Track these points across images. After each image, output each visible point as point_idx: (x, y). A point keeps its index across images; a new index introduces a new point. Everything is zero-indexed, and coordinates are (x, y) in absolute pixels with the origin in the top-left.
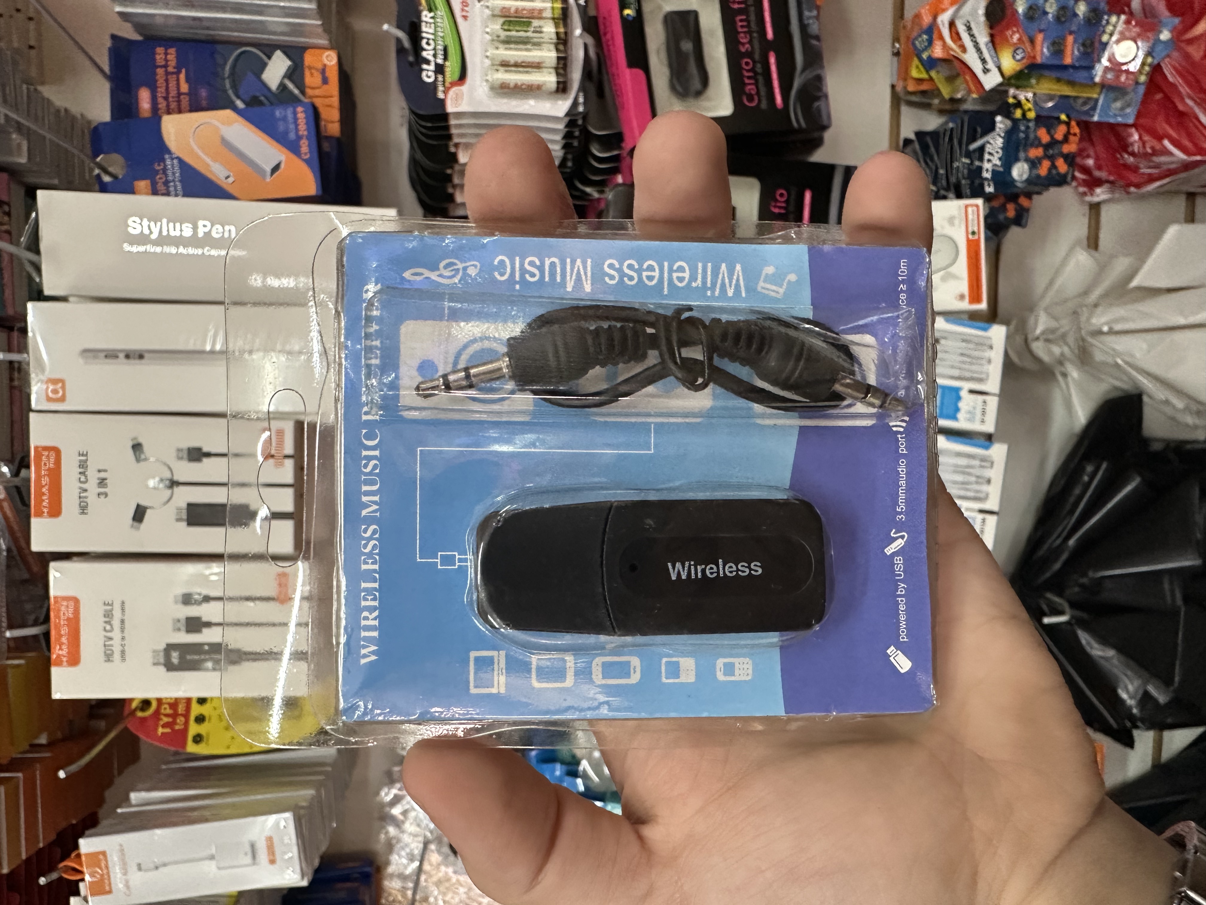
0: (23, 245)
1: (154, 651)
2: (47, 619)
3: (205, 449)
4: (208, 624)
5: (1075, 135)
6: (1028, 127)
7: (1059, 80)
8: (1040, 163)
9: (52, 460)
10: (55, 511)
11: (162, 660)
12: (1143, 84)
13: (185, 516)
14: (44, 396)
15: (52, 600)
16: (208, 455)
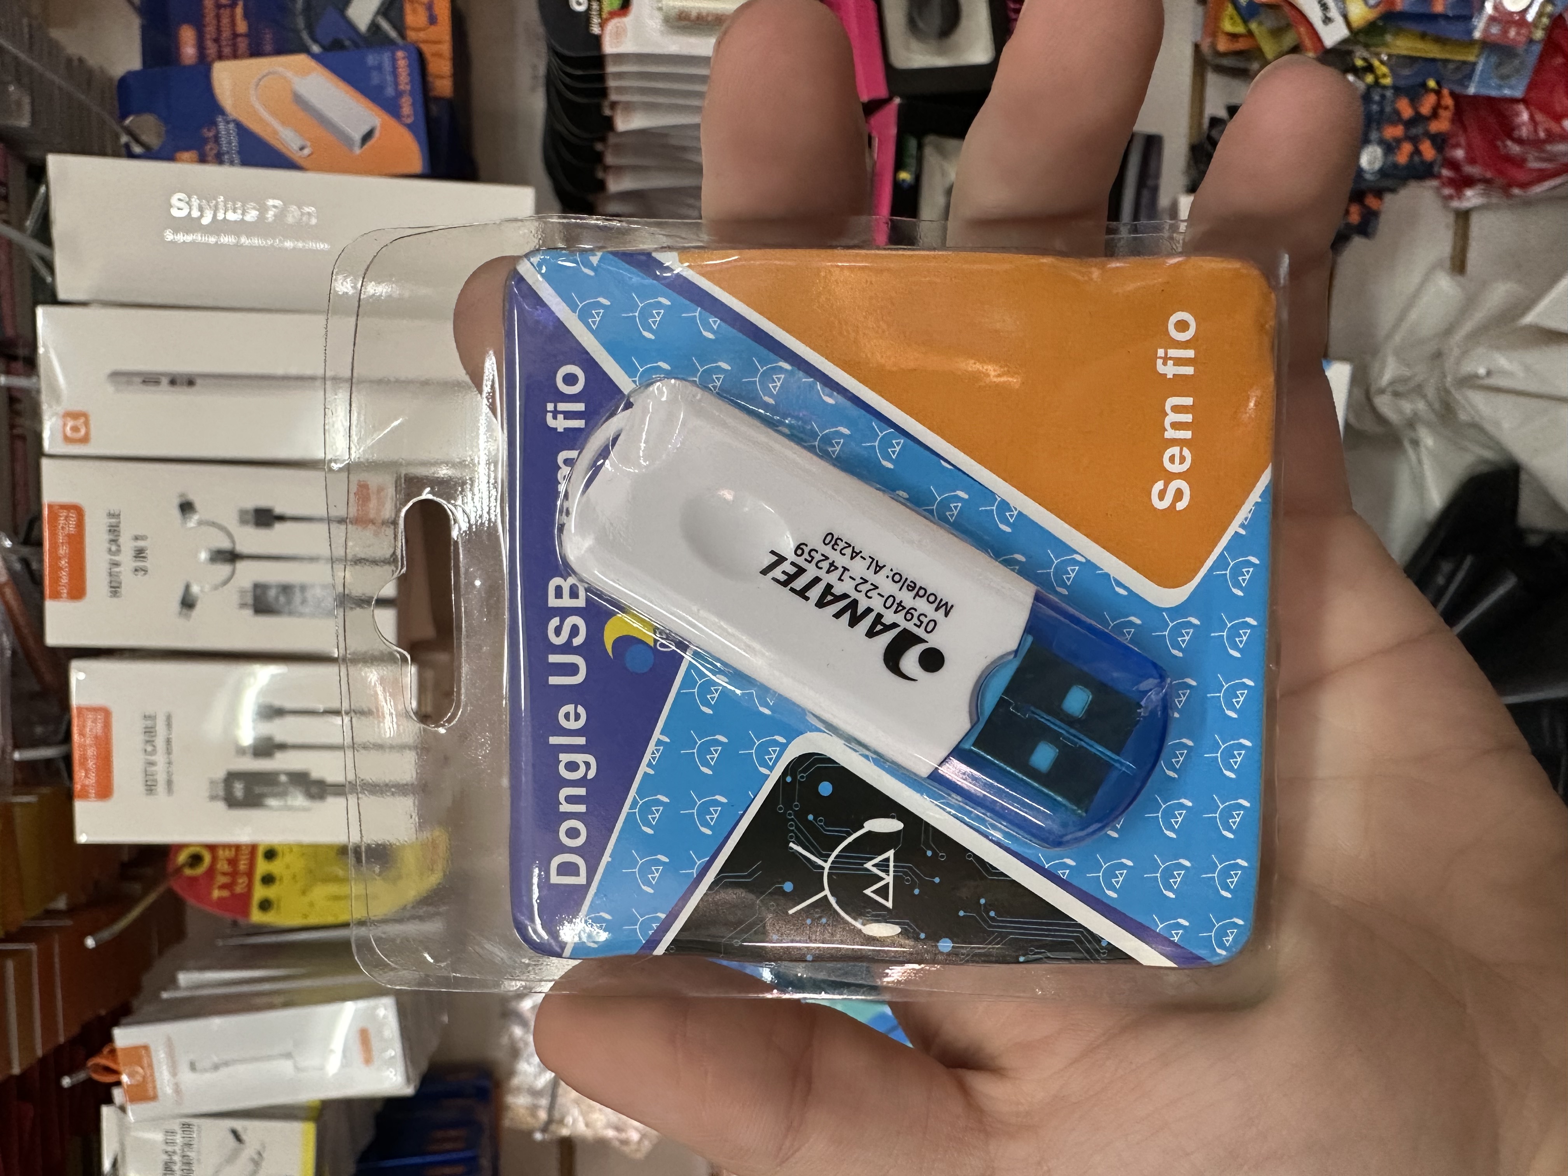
0: (29, 232)
1: (212, 782)
2: (67, 738)
3: (278, 510)
4: (282, 747)
5: (1446, 108)
6: (1383, 97)
7: (1423, 36)
8: (1398, 147)
9: (73, 522)
10: (77, 592)
11: (221, 793)
12: (1539, 42)
13: (250, 600)
14: (60, 437)
15: (74, 712)
16: (281, 518)
